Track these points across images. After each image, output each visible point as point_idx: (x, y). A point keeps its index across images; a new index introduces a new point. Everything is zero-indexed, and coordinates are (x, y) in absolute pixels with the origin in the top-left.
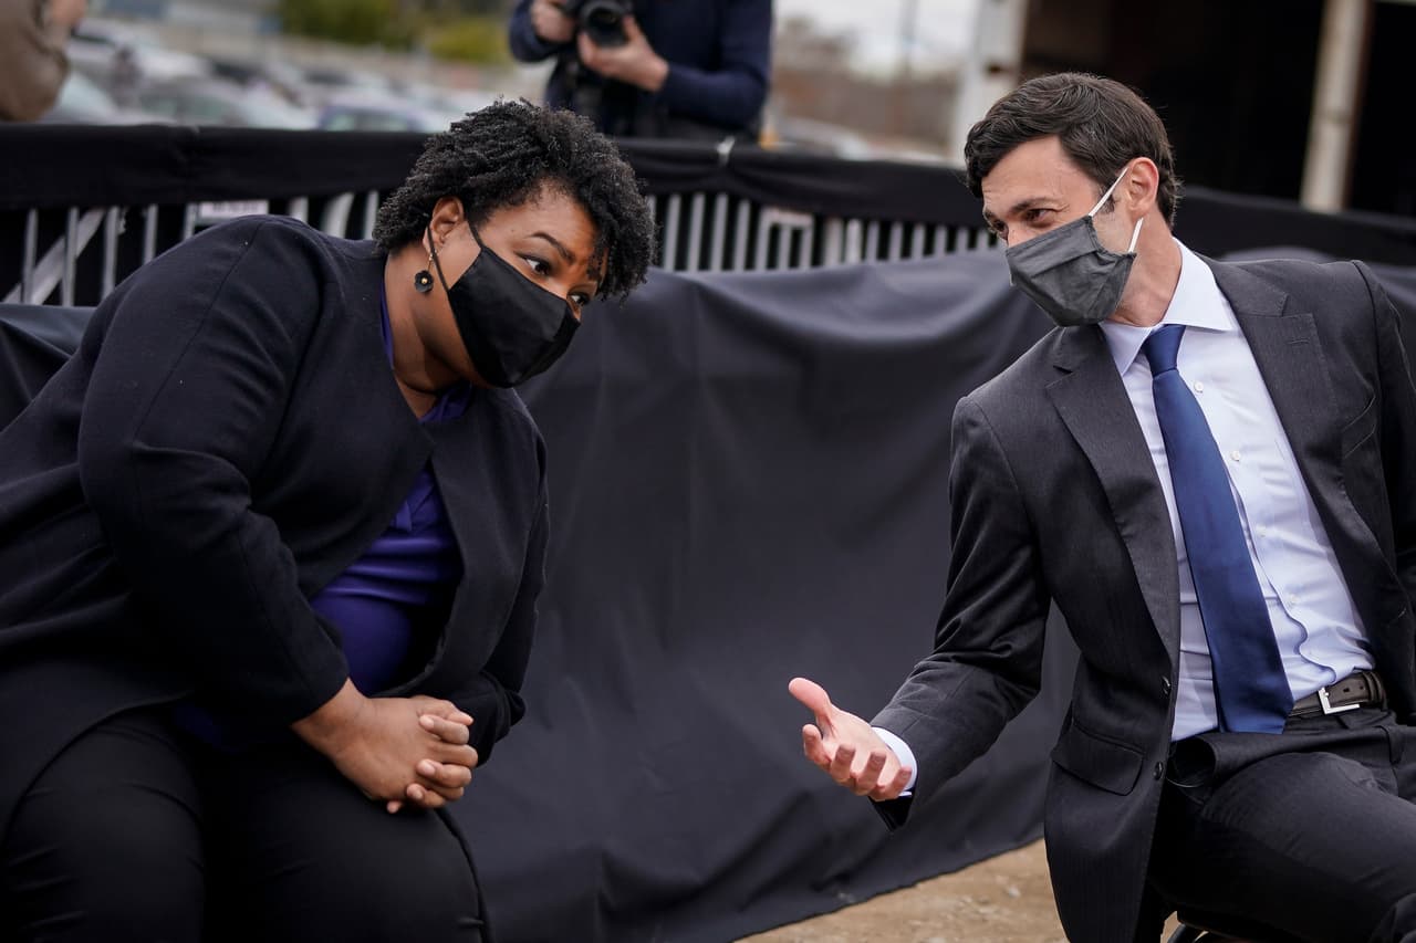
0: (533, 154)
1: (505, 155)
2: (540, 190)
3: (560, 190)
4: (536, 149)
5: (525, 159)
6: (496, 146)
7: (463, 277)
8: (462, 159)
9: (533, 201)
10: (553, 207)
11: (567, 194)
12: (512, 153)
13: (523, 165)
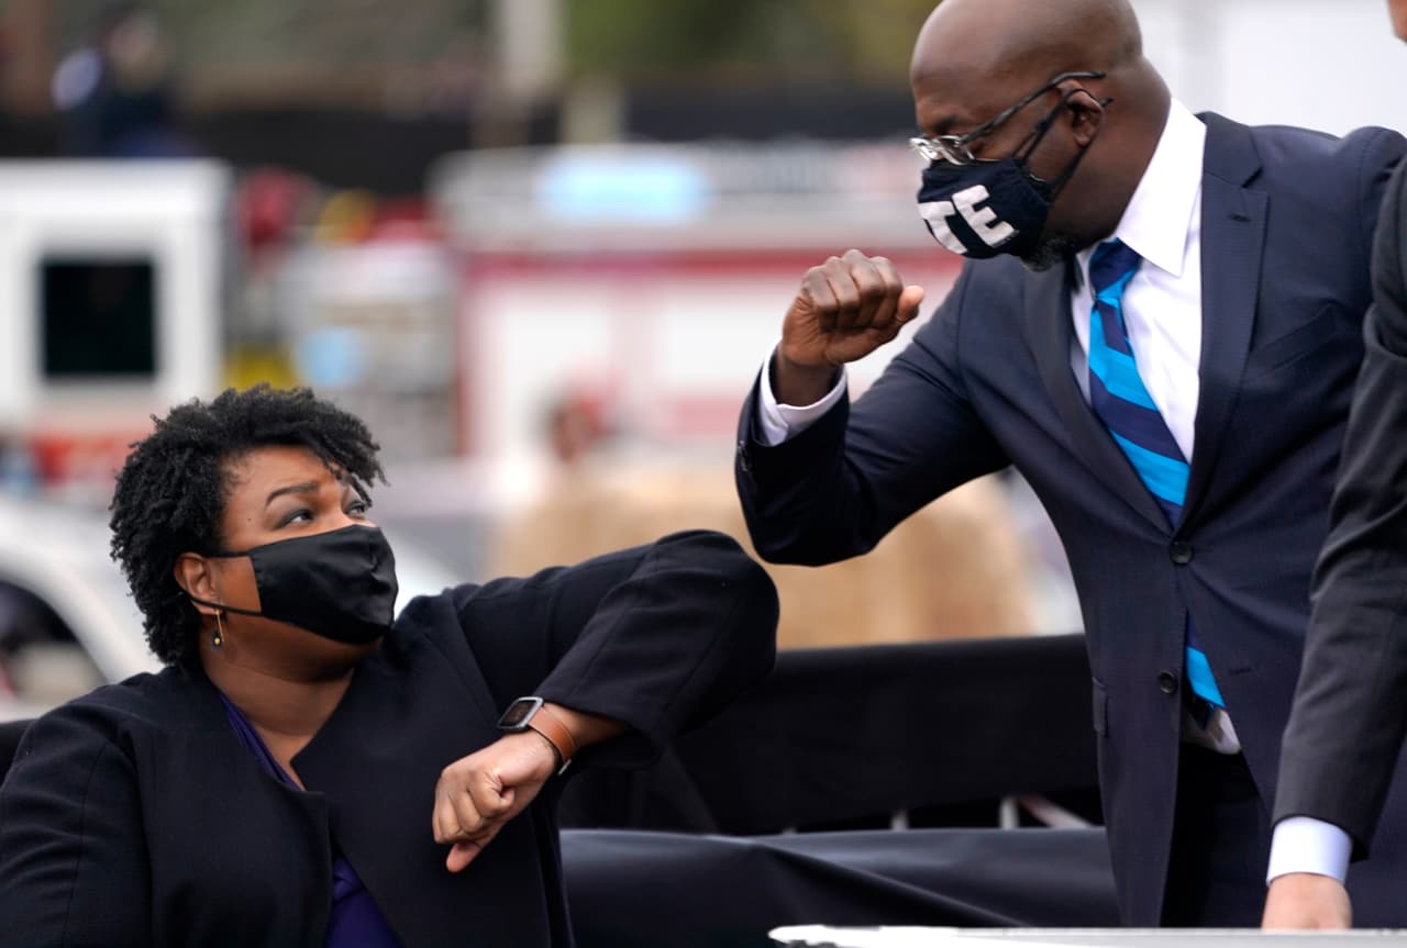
0: (192, 458)
1: (174, 481)
2: (229, 474)
3: (241, 455)
4: (189, 451)
5: (191, 465)
6: (159, 488)
7: (260, 590)
8: (150, 523)
9: (235, 484)
10: (253, 471)
11: (250, 451)
12: (177, 474)
13: (195, 471)
